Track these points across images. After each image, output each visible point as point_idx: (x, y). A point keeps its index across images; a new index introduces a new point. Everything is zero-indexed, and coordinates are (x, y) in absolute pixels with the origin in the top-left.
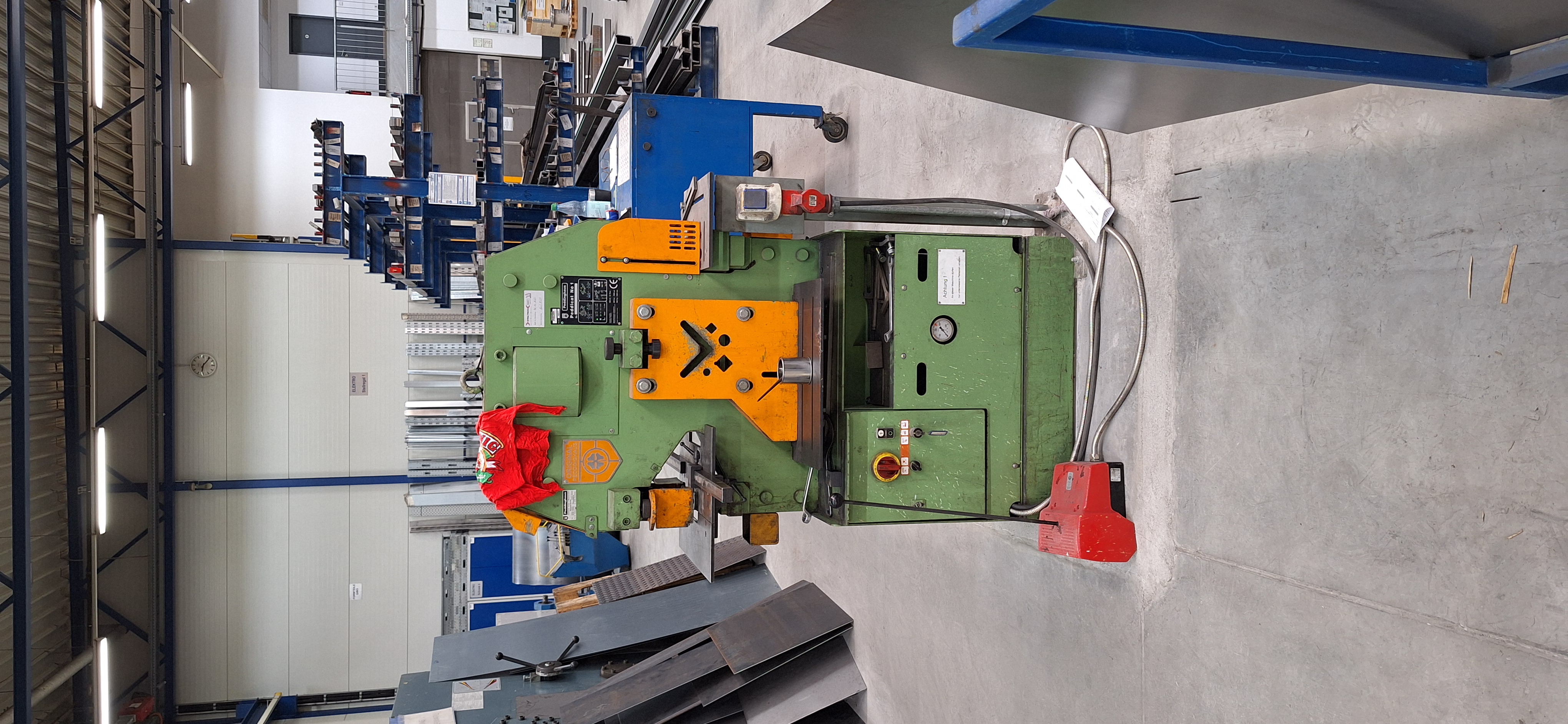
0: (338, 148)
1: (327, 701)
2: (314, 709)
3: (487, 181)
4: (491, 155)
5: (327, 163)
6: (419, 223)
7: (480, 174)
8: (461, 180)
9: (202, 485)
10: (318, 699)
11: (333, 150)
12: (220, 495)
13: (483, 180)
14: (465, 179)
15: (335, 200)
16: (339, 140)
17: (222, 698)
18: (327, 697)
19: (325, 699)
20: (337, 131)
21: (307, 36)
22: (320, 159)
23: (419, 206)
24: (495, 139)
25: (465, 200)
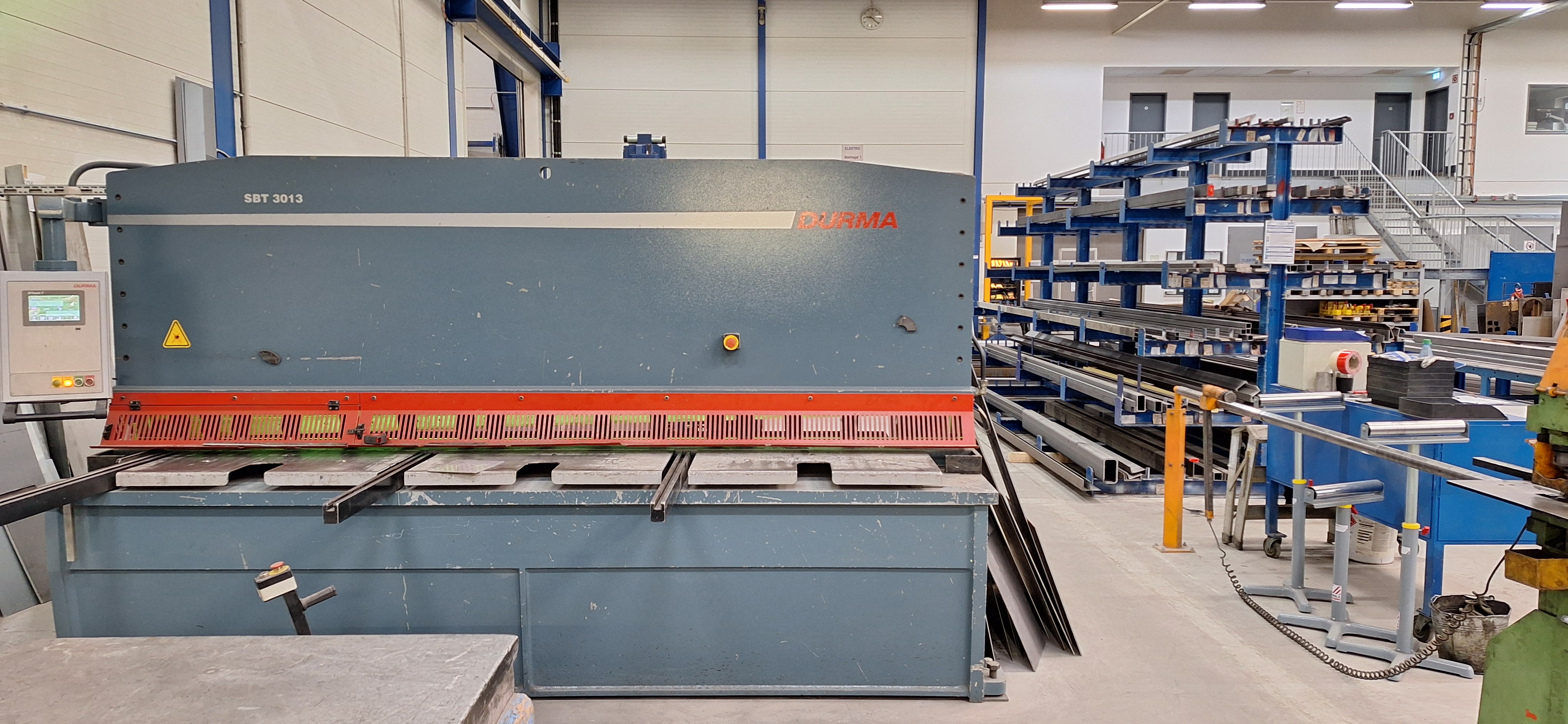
0: (1315, 140)
1: (554, 123)
2: (547, 111)
3: (1288, 274)
4: (1311, 279)
5: (1302, 130)
6: (1245, 212)
7: (1294, 268)
8: (1289, 250)
9: (761, 16)
10: (557, 114)
11: (1313, 136)
12: (753, 31)
13: (1289, 271)
14: (1289, 254)
15: (1268, 137)
16: (1323, 140)
17: (561, 31)
18: (558, 123)
19: (556, 121)
20: (1332, 138)
21: (1146, 108)
22: (1307, 124)
23: (1261, 211)
24: (1326, 282)
25: (1269, 254)
